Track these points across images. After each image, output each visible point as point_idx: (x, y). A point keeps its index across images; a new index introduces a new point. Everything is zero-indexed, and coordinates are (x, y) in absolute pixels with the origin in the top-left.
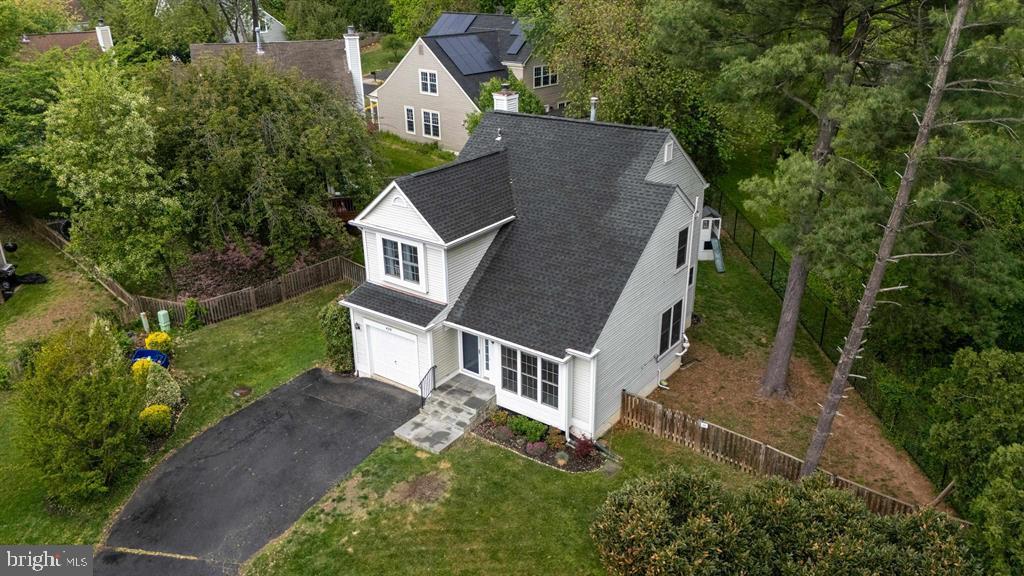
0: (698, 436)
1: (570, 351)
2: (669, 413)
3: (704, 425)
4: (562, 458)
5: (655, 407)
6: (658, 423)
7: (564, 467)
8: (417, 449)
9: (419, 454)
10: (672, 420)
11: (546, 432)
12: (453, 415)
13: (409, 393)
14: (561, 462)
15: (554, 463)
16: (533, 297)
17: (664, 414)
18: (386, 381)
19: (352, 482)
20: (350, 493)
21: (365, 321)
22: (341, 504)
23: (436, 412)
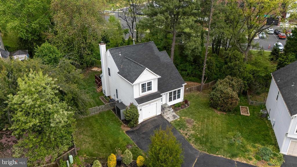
4: (187, 104)
8: (176, 120)
9: (178, 120)
14: (187, 106)
18: (147, 119)
19: (181, 131)
20: (186, 132)
21: (143, 107)
22: (188, 134)
23: (166, 114)
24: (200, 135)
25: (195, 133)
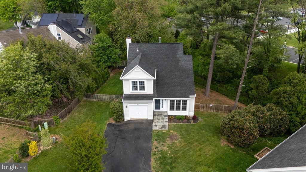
0: (210, 108)
1: (190, 96)
2: (203, 105)
3: (211, 105)
4: (192, 121)
5: (200, 105)
6: (201, 108)
7: (193, 123)
8: (162, 131)
9: (164, 131)
10: (204, 107)
11: (186, 117)
12: (163, 121)
13: (145, 120)
14: (192, 122)
15: (191, 123)
16: (173, 87)
17: (202, 106)
18: (135, 119)
19: (155, 143)
20: (158, 145)
21: (129, 105)
22: (158, 149)
23: (157, 121)
24: (170, 154)
25: (167, 151)
